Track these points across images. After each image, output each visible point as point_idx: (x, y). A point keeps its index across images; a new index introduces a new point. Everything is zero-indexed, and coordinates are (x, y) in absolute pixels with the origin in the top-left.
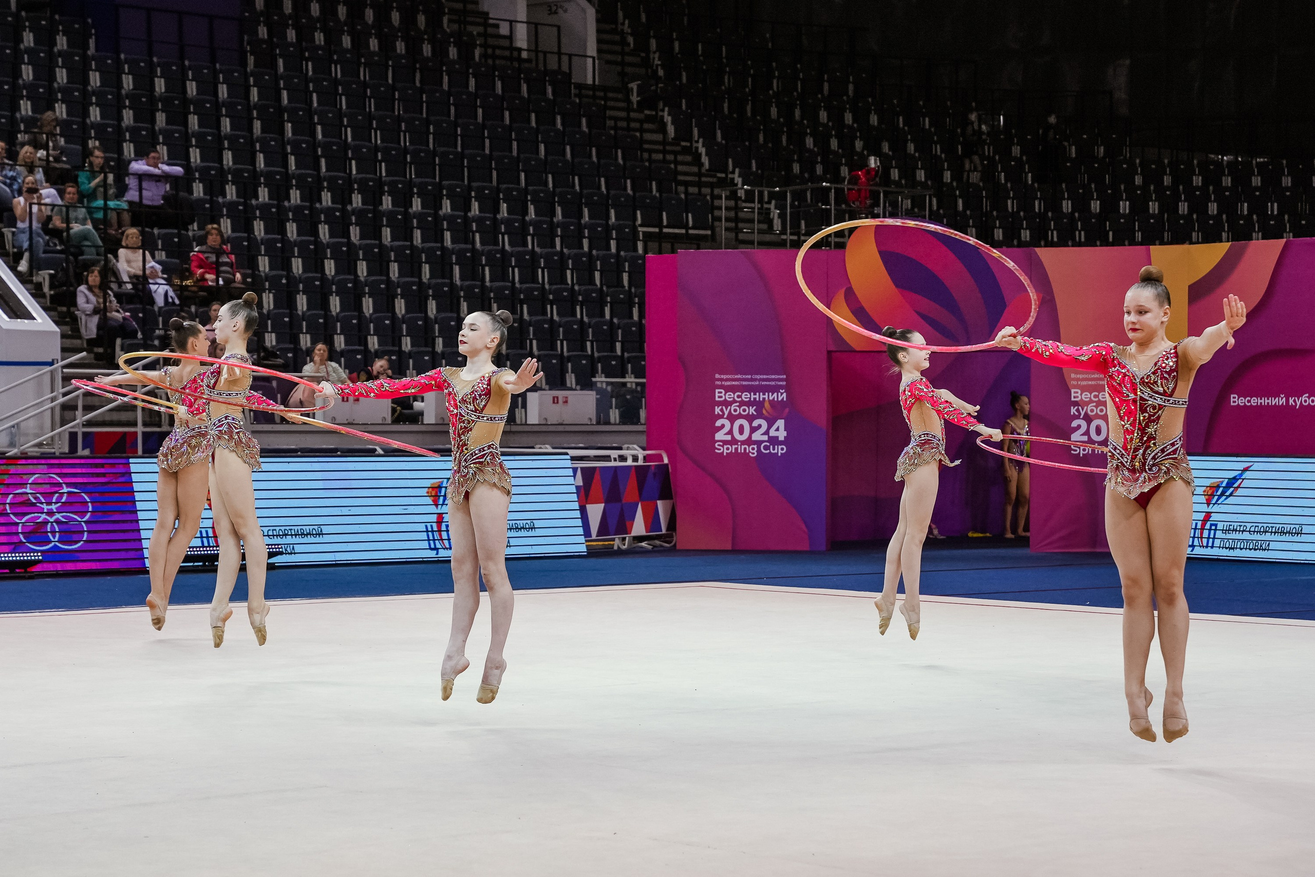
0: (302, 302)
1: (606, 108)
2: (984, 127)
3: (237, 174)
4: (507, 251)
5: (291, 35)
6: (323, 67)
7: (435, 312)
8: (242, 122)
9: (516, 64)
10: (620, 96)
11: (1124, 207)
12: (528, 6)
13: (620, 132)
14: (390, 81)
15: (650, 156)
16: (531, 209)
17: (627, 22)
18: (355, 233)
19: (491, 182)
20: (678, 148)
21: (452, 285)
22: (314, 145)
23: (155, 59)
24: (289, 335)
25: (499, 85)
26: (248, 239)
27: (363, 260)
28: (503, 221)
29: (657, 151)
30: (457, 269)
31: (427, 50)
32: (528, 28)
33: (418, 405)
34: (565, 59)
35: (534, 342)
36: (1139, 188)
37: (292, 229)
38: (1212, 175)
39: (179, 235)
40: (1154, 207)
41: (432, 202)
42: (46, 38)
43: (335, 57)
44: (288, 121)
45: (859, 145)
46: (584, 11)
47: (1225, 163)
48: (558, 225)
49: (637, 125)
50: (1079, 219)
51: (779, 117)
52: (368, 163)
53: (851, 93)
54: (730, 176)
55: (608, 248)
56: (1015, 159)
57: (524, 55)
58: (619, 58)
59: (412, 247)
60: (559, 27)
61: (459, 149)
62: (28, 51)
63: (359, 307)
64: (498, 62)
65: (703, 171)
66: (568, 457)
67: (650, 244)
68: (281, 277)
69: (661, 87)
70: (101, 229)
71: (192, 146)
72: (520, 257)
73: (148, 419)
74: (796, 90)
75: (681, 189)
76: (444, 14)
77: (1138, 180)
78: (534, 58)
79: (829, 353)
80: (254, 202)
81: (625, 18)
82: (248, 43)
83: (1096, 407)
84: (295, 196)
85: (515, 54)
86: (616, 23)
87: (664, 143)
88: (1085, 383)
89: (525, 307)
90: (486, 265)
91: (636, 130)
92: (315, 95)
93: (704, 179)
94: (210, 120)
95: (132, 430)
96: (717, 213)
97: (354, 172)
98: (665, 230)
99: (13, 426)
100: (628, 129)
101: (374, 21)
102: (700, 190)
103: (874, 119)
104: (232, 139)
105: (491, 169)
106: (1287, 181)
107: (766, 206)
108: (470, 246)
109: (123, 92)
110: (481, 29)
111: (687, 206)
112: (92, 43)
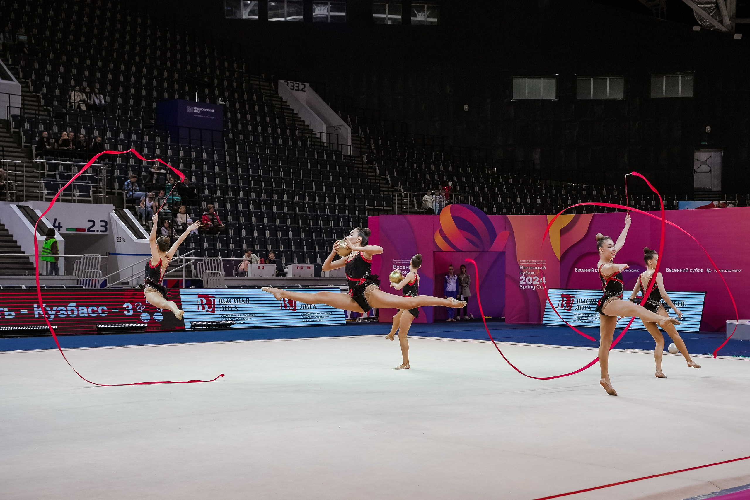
0: (244, 233)
1: (354, 163)
2: (489, 172)
3: (221, 187)
4: (318, 215)
5: (241, 137)
6: (252, 149)
7: (292, 236)
8: (223, 168)
9: (322, 148)
10: (360, 159)
11: (539, 201)
12: (327, 127)
13: (359, 172)
14: (277, 154)
15: (370, 181)
16: (327, 199)
17: (362, 133)
18: (263, 208)
19: (313, 190)
20: (381, 178)
21: (298, 227)
22: (249, 176)
23: (192, 146)
24: (239, 244)
25: (316, 155)
26: (224, 210)
27: (266, 217)
28: (317, 204)
29: (373, 179)
30: (300, 221)
31: (290, 142)
32: (327, 136)
33: (285, 270)
34: (340, 146)
35: (328, 247)
36: (544, 194)
37: (240, 207)
38: (569, 191)
39: (199, 208)
40: (549, 201)
41: (291, 197)
42: (152, 138)
43: (257, 145)
44: (240, 168)
45: (445, 178)
46: (347, 129)
47: (573, 186)
48: (337, 205)
49: (366, 170)
50: (523, 205)
51: (417, 168)
52: (268, 183)
53: (442, 159)
54: (399, 188)
55: (355, 213)
56: (500, 183)
57: (325, 144)
58: (359, 146)
59: (284, 213)
60: (338, 135)
61: (301, 178)
62: (146, 143)
63: (264, 234)
64: (316, 147)
65: (390, 186)
66: (339, 289)
67: (370, 212)
68: (236, 224)
69: (375, 157)
70: (171, 206)
71: (205, 177)
72: (323, 216)
73: (187, 275)
74: (423, 158)
75: (382, 193)
76: (297, 130)
77: (544, 192)
78: (329, 146)
79: (434, 252)
80: (227, 197)
81: (362, 132)
82: (226, 140)
83: (529, 272)
84: (242, 195)
85: (322, 144)
86: (358, 133)
87: (376, 176)
88: (524, 263)
89: (325, 234)
90: (311, 220)
91: (365, 171)
92: (249, 158)
93: (390, 189)
94: (211, 167)
95: (181, 279)
96: (394, 201)
97: (263, 186)
98: (376, 207)
99: (138, 277)
100: (363, 171)
101: (271, 132)
102: (388, 193)
103: (451, 169)
104: (219, 174)
105: (313, 185)
106: (595, 193)
107: (412, 199)
108: (305, 213)
109: (180, 157)
110: (310, 135)
111: (383, 199)
112: (169, 140)
